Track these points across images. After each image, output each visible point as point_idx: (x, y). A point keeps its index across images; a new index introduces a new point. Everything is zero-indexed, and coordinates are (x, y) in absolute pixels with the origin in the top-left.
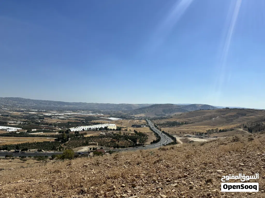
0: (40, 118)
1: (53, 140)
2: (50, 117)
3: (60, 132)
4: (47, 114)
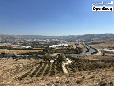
1: (42, 51)
2: (41, 42)
3: (45, 48)
4: (40, 41)
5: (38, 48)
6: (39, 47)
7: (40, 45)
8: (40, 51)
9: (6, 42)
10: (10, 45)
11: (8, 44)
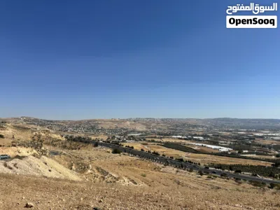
0: (250, 139)
1: (269, 164)
2: (262, 137)
3: (277, 156)
4: (257, 134)
5: (255, 156)
6: (257, 154)
7: (260, 145)
8: (262, 163)
9: (176, 135)
10: (184, 141)
11: (179, 139)
